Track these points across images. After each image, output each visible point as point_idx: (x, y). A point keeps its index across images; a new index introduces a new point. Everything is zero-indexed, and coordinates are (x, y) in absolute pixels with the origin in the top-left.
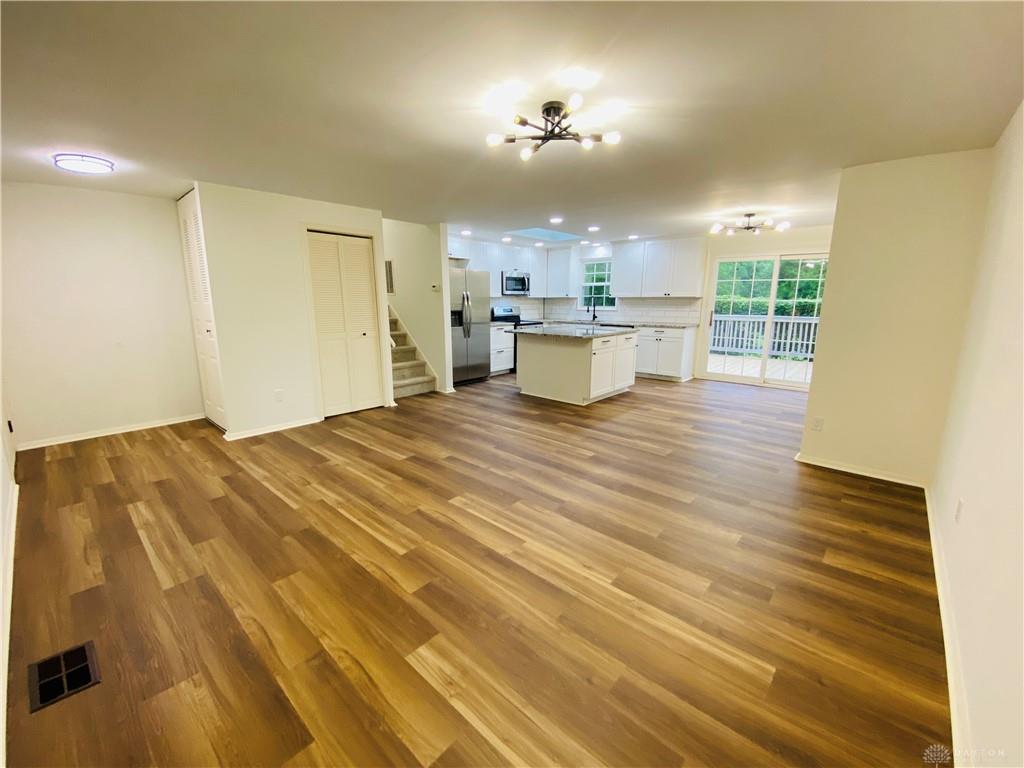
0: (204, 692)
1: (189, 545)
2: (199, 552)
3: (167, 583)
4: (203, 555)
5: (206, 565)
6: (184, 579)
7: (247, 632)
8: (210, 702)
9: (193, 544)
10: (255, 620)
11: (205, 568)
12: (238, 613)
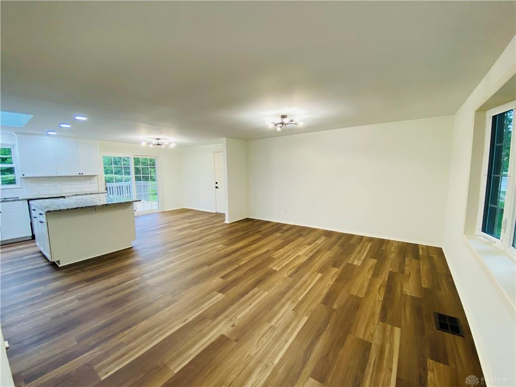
0: (405, 290)
1: (373, 345)
2: (372, 335)
3: (397, 331)
4: (372, 331)
5: (376, 325)
6: (389, 327)
7: (384, 293)
8: (405, 287)
9: (371, 344)
10: (379, 293)
11: (377, 324)
12: (381, 299)
